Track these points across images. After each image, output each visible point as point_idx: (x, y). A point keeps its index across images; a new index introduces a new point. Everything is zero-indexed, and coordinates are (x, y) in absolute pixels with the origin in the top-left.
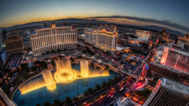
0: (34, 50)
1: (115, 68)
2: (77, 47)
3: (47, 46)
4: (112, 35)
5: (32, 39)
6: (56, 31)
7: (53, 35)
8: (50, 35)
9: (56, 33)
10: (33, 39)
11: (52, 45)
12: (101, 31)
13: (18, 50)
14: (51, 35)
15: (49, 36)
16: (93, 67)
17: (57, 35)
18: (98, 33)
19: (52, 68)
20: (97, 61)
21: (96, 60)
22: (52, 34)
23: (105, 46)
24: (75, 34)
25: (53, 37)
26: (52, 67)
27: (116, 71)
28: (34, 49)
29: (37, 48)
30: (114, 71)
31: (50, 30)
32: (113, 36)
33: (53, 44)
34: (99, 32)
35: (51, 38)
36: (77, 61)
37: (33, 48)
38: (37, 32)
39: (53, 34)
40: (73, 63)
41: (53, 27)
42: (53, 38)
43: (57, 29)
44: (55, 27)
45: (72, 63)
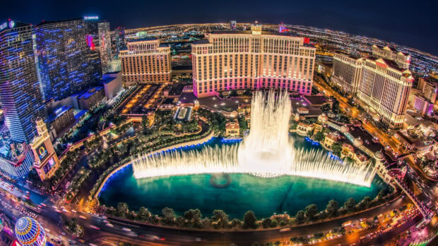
0: (198, 81)
1: (387, 171)
2: (309, 94)
3: (234, 77)
4: (398, 77)
5: (197, 56)
6: (263, 45)
7: (254, 54)
8: (247, 53)
9: (262, 49)
10: (200, 55)
11: (249, 76)
12: (373, 62)
13: (153, 77)
14: (249, 53)
15: (244, 53)
16: (339, 154)
17: (263, 53)
18: (366, 67)
19: (236, 132)
20: (352, 140)
21: (349, 136)
22: (250, 49)
23: (377, 106)
24: (309, 57)
25: (254, 58)
26: (238, 130)
27: (387, 179)
28: (200, 79)
29: (208, 80)
30: (382, 177)
31: (247, 41)
32: (401, 82)
33: (252, 76)
34: (368, 64)
35: (246, 58)
36: (302, 129)
37: (198, 77)
38: (211, 41)
39: (253, 51)
40: (294, 131)
41: (254, 32)
42: (254, 60)
43: (265, 41)
44: (260, 33)
45: (292, 131)
